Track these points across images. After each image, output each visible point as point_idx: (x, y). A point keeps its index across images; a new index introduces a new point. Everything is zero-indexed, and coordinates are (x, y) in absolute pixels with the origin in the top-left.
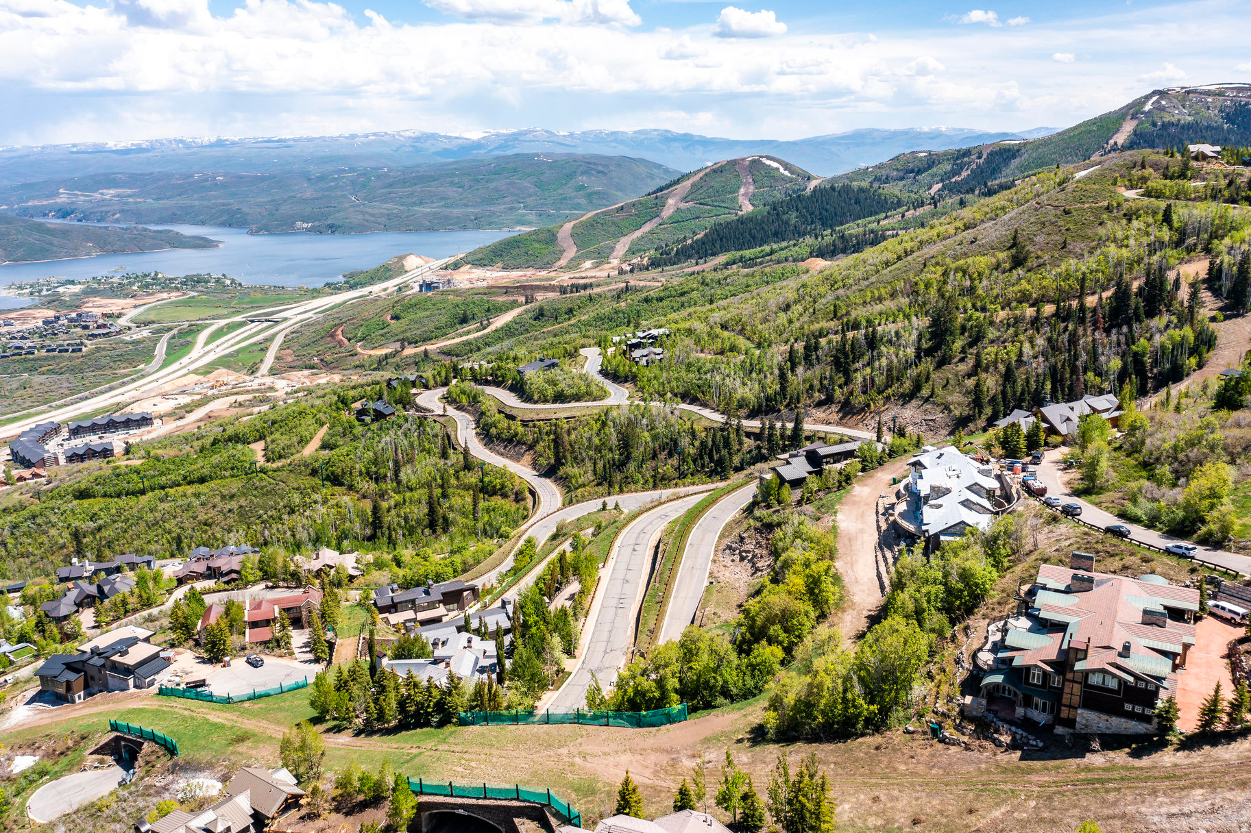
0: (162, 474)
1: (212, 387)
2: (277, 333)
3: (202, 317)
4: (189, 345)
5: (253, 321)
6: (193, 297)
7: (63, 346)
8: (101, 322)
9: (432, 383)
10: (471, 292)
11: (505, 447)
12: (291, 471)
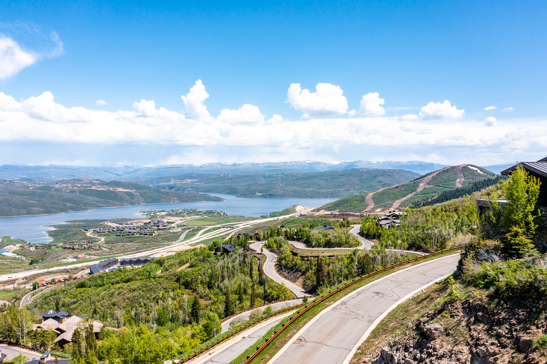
2: (232, 232)
3: (204, 225)
4: (194, 235)
5: (224, 227)
6: (205, 218)
7: (146, 232)
8: (165, 224)
9: (262, 237)
10: (318, 216)
11: (289, 273)
12: (167, 278)
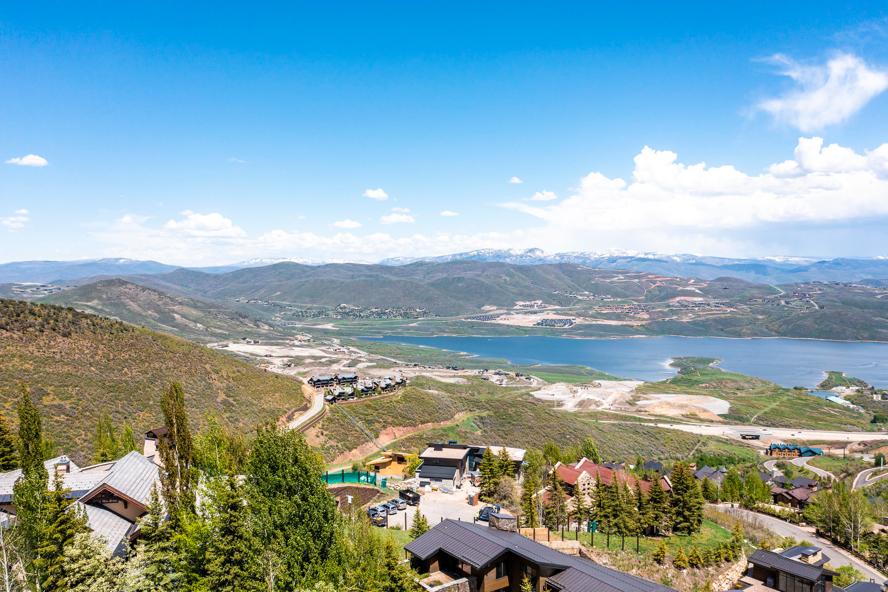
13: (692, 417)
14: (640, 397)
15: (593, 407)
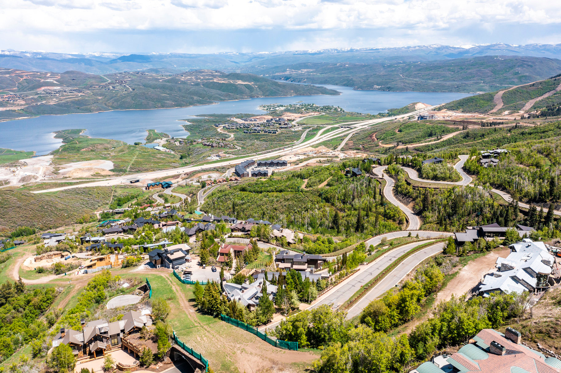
0: (270, 186)
1: (316, 153)
2: (350, 133)
3: (323, 123)
4: (314, 135)
5: (342, 127)
6: (323, 115)
7: (270, 131)
8: (286, 122)
9: (383, 163)
10: (438, 122)
11: (403, 197)
12: (312, 193)
13: (97, 176)
14: (59, 167)
15: (33, 181)
